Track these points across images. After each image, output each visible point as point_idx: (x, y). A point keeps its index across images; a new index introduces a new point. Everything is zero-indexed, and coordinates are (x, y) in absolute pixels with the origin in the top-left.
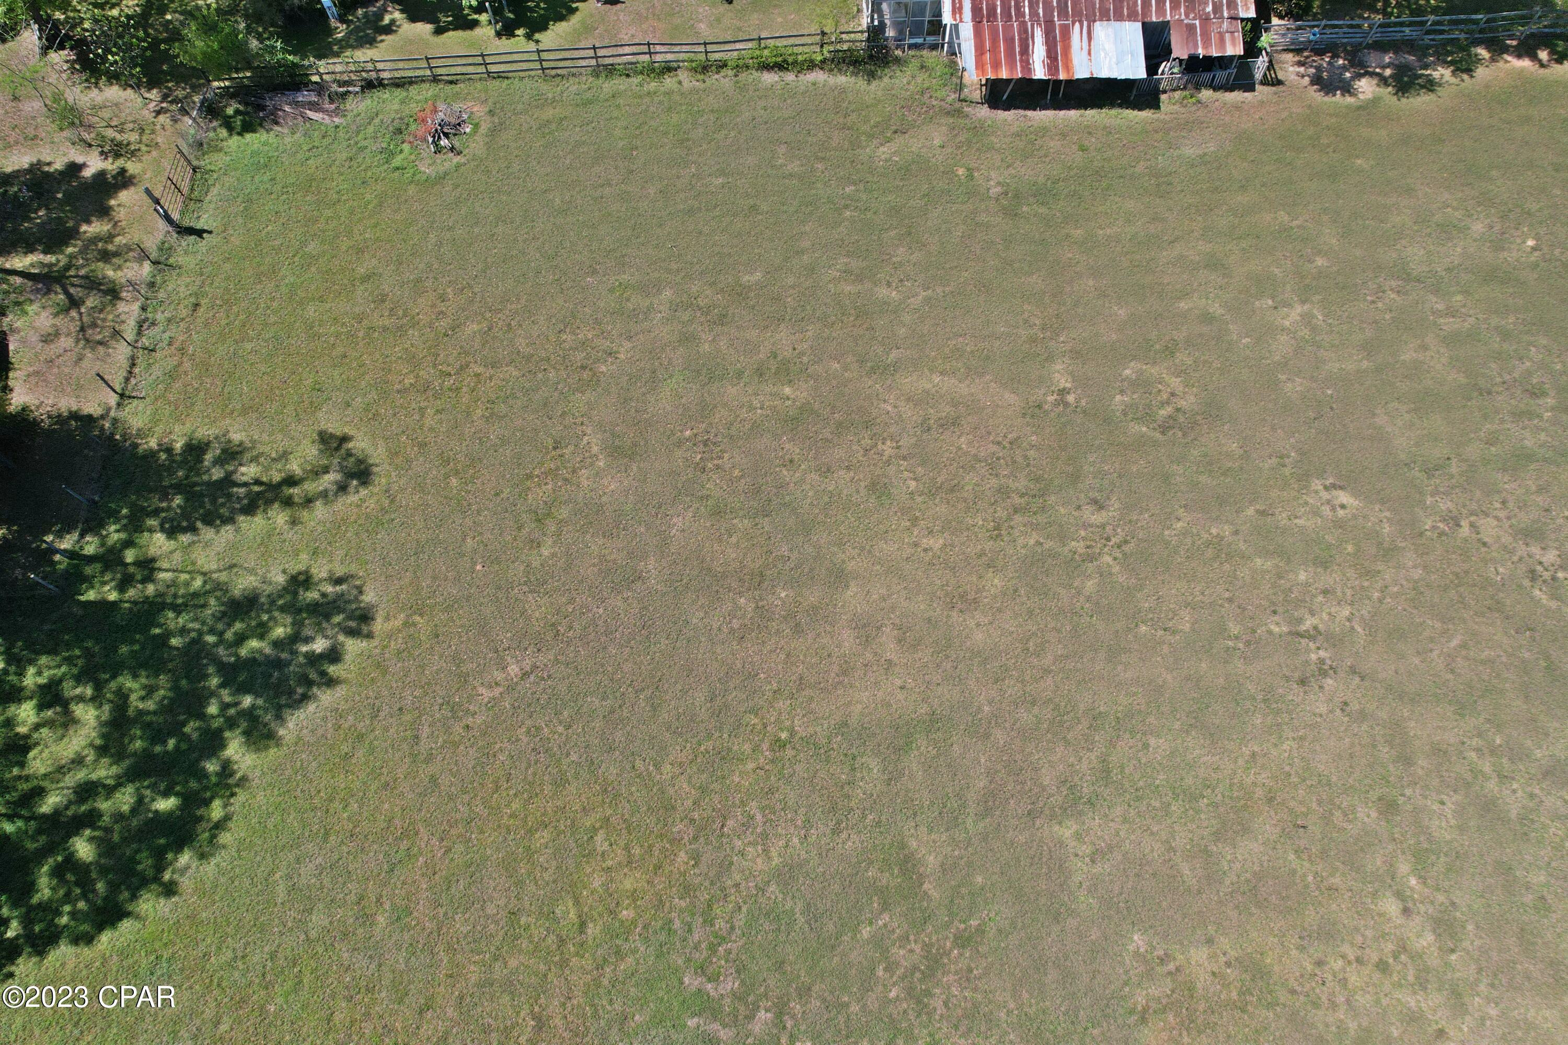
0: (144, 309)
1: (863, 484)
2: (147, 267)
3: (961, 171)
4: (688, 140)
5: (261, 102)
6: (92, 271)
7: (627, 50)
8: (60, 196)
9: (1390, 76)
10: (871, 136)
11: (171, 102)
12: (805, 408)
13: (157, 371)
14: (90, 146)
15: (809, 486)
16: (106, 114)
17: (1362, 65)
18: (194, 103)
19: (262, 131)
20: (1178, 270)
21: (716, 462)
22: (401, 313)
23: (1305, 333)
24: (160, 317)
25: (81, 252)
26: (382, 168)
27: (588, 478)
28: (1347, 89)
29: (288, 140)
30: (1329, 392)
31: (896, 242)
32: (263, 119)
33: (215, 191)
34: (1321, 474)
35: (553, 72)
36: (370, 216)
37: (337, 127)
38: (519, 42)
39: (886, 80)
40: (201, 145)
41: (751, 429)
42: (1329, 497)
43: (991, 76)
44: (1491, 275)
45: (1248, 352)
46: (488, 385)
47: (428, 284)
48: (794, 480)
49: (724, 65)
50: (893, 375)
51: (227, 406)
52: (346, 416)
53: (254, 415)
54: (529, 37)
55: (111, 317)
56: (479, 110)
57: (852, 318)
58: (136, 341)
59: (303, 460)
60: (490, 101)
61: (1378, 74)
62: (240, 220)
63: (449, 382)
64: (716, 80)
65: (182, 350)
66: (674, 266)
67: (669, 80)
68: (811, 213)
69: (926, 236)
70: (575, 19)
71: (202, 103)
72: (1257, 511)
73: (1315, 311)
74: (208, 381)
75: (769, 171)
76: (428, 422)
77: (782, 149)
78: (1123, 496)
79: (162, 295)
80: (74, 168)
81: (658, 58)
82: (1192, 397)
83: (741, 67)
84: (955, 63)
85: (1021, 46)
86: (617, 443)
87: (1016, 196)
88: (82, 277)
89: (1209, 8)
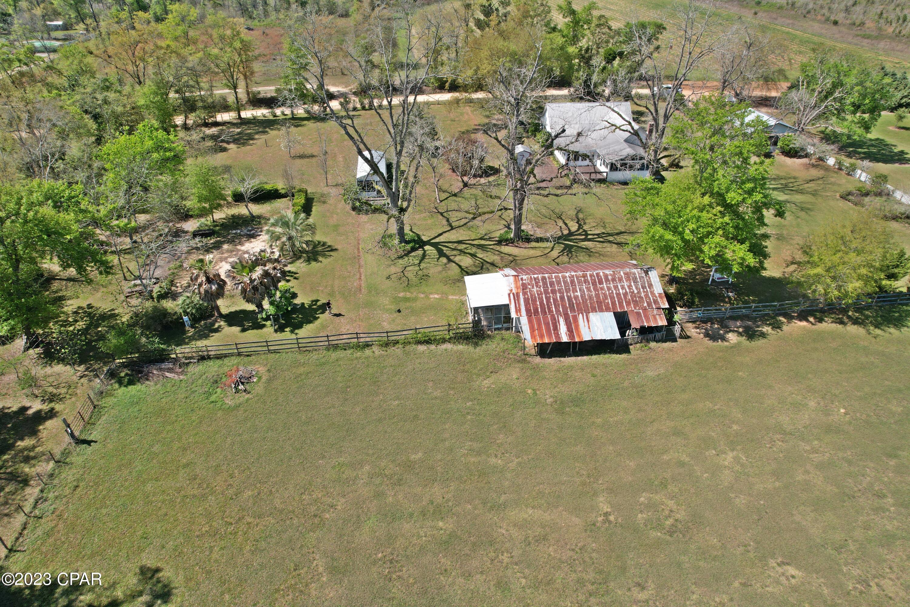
0: (42, 491)
1: (492, 583)
2: (52, 464)
3: (529, 391)
4: (378, 381)
5: (141, 369)
6: (15, 469)
7: (345, 337)
8: (10, 425)
9: (743, 332)
10: (479, 375)
11: (90, 371)
12: (452, 535)
13: (39, 532)
14: (37, 397)
15: (458, 587)
16: (51, 379)
17: (727, 327)
18: (103, 371)
19: (139, 384)
20: (658, 438)
21: (398, 574)
22: (205, 486)
23: (738, 468)
24: (51, 495)
25: (12, 458)
26: (203, 402)
27: (315, 590)
28: (723, 339)
29: (152, 388)
30: (762, 502)
31: (498, 432)
32: (141, 377)
33: (104, 418)
34: (773, 556)
35: (305, 349)
36: (194, 429)
37: (181, 381)
38: (287, 334)
39: (484, 346)
40: (102, 393)
41: (420, 550)
42: (782, 571)
43: (539, 341)
44: (829, 429)
45: (709, 482)
46: (255, 530)
47: (224, 468)
48: (448, 583)
49: (398, 342)
50: (504, 510)
51: (81, 553)
52: (160, 555)
53: (98, 558)
54: (292, 332)
55: (19, 497)
56: (262, 370)
57: (476, 477)
58: (31, 512)
59: (126, 588)
60: (269, 365)
61: (736, 331)
62: (115, 434)
63: (230, 529)
64: (392, 350)
65: (60, 516)
66: (371, 452)
67: (367, 351)
68: (448, 418)
69: (515, 427)
70: (317, 323)
71: (108, 371)
72: (741, 583)
73: (740, 455)
74: (72, 536)
75: (424, 396)
76: (214, 556)
77: (431, 384)
78: (655, 579)
79: (56, 481)
80: (24, 409)
81: (362, 340)
82: (683, 512)
83: (406, 343)
84: (520, 336)
85: (553, 326)
86: (335, 564)
87: (562, 402)
88: (8, 473)
89: (645, 304)
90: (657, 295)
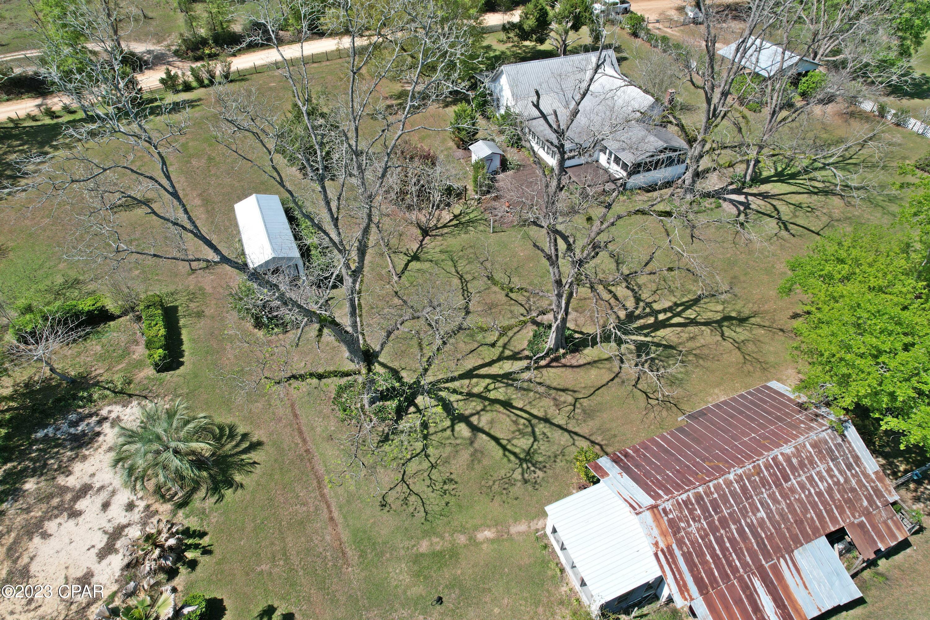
89: (865, 503)
90: (873, 476)
